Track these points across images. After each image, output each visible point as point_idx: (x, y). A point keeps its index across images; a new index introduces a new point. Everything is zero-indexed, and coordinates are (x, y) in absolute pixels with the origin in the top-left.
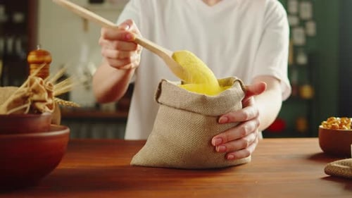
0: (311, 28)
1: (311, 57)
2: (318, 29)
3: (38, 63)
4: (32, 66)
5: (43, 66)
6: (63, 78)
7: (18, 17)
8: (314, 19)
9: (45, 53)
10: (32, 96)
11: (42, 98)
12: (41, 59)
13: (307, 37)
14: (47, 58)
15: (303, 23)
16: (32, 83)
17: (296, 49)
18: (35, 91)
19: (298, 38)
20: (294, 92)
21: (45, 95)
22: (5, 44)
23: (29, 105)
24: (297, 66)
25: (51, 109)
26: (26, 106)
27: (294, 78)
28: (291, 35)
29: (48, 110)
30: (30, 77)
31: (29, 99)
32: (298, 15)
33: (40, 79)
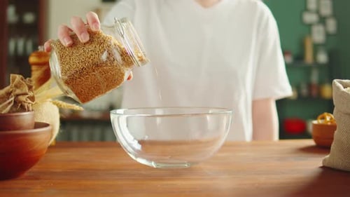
0: (332, 25)
1: (331, 55)
2: (339, 25)
3: (39, 64)
4: (34, 68)
7: (29, 18)
8: (335, 15)
10: (15, 91)
11: (23, 92)
13: (328, 35)
15: (322, 20)
16: (14, 80)
17: (316, 47)
18: (16, 86)
19: (318, 35)
20: (314, 92)
21: (26, 89)
22: (16, 45)
23: (13, 99)
24: (317, 65)
25: (33, 101)
26: (10, 100)
27: (315, 78)
28: (310, 33)
29: (30, 102)
30: (12, 75)
31: (12, 94)
32: (318, 12)
33: (21, 76)
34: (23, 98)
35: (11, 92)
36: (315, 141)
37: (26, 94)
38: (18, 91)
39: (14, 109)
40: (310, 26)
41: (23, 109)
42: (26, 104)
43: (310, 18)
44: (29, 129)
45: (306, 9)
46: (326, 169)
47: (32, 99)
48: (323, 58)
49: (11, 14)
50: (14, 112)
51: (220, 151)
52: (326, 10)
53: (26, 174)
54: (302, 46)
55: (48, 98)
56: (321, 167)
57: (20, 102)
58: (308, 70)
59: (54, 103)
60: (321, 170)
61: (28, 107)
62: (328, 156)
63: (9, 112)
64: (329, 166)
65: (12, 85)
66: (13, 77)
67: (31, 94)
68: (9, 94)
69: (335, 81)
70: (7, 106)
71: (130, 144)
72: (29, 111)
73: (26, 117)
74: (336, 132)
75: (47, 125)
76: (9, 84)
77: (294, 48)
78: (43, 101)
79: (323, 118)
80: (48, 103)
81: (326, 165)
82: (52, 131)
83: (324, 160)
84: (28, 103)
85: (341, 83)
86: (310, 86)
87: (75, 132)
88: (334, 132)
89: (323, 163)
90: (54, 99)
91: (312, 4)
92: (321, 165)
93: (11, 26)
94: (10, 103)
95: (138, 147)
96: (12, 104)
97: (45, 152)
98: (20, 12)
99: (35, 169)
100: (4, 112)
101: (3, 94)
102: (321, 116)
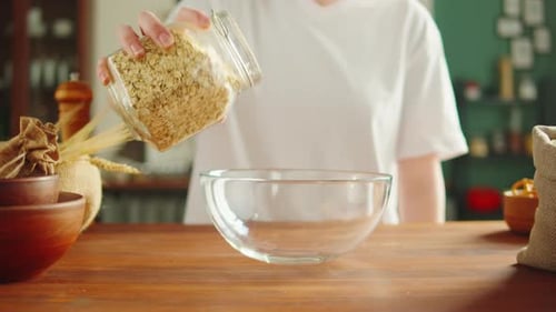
0: (543, 40)
1: (542, 87)
7: (63, 28)
8: (547, 24)
10: (27, 142)
11: (40, 144)
13: (537, 55)
15: (528, 32)
16: (25, 126)
17: (519, 75)
18: (29, 136)
19: (522, 56)
20: (515, 146)
21: (44, 140)
22: (42, 70)
23: (23, 155)
24: (519, 102)
25: (56, 160)
26: (19, 157)
27: (516, 122)
28: (509, 51)
29: (51, 160)
30: (22, 118)
31: (23, 148)
32: (521, 18)
33: (37, 120)
34: (40, 155)
35: (21, 145)
36: (509, 224)
37: (44, 148)
38: (32, 144)
39: (26, 172)
40: (509, 40)
41: (40, 171)
42: (45, 164)
43: (509, 28)
44: (50, 203)
45: (502, 14)
46: (523, 269)
47: (54, 155)
48: (529, 91)
49: (34, 22)
50: (27, 177)
51: (370, 239)
52: (535, 16)
53: (45, 274)
54: (496, 73)
55: (83, 154)
56: (515, 266)
57: (35, 160)
58: (505, 111)
59: (92, 163)
60: (515, 270)
61: (48, 169)
62: (525, 248)
63: (18, 176)
65: (22, 133)
66: (24, 121)
67: (52, 148)
68: (17, 148)
69: (537, 128)
70: (14, 166)
71: (230, 227)
72: (49, 174)
73: (45, 185)
74: (538, 209)
75: (78, 197)
76: (18, 133)
77: (483, 76)
78: (75, 159)
79: (522, 187)
80: (84, 162)
81: (525, 262)
82: (87, 206)
83: (520, 256)
84: (48, 163)
86: (508, 136)
87: (134, 208)
88: (534, 210)
89: (518, 259)
90: (92, 156)
91: (512, 7)
92: (515, 262)
93: (34, 41)
94: (19, 162)
95: (243, 231)
96: (22, 164)
97: (75, 238)
98: (48, 19)
99: (59, 265)
100: (9, 176)
101: (8, 149)
102: (517, 184)
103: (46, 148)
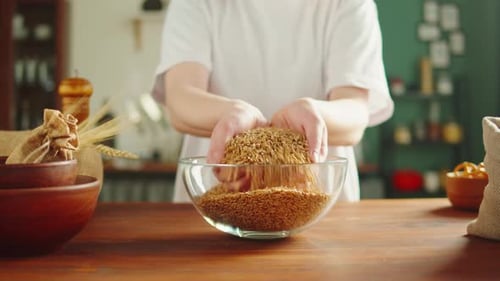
0: (458, 43)
1: (457, 83)
2: (468, 43)
3: (73, 96)
4: (66, 101)
5: (81, 101)
6: (106, 118)
7: (43, 32)
8: (462, 29)
9: (82, 82)
10: (51, 132)
11: (63, 134)
12: (78, 90)
13: (453, 56)
14: (86, 89)
15: (445, 36)
16: (49, 118)
17: (437, 73)
18: (53, 127)
19: (439, 56)
20: (434, 134)
21: (66, 130)
22: (26, 69)
23: (48, 144)
24: (438, 96)
25: (76, 146)
26: (44, 146)
27: (435, 114)
28: (428, 53)
29: (72, 147)
30: (46, 110)
31: (47, 137)
32: (438, 24)
33: (58, 112)
34: (61, 143)
35: (46, 134)
36: (452, 201)
38: (55, 133)
39: (49, 158)
40: (428, 43)
41: (61, 157)
42: (66, 151)
43: (428, 32)
45: (422, 21)
46: (473, 238)
47: (75, 143)
48: (445, 87)
49: (18, 25)
50: (49, 161)
52: (451, 22)
54: (417, 71)
56: (466, 236)
57: (58, 148)
58: (426, 104)
60: (466, 240)
61: (68, 155)
62: (475, 221)
63: (42, 162)
64: (477, 234)
65: (46, 124)
66: (47, 113)
67: (73, 136)
68: (42, 137)
69: (487, 119)
70: (40, 153)
72: (69, 159)
75: (93, 180)
76: (42, 123)
77: (407, 75)
79: (463, 169)
81: (472, 233)
83: (470, 227)
84: (69, 149)
85: (494, 121)
86: (428, 125)
89: (468, 230)
91: (431, 14)
92: (466, 233)
94: (43, 150)
96: (47, 151)
98: (30, 24)
100: (36, 161)
101: (34, 137)
102: (459, 167)
103: (68, 137)
